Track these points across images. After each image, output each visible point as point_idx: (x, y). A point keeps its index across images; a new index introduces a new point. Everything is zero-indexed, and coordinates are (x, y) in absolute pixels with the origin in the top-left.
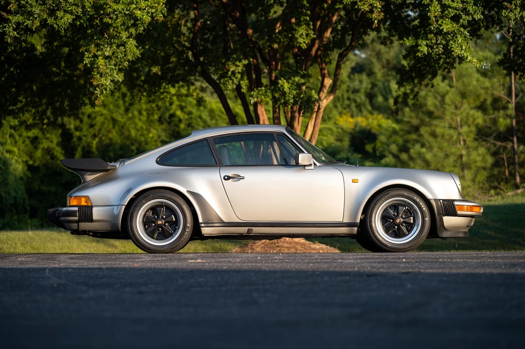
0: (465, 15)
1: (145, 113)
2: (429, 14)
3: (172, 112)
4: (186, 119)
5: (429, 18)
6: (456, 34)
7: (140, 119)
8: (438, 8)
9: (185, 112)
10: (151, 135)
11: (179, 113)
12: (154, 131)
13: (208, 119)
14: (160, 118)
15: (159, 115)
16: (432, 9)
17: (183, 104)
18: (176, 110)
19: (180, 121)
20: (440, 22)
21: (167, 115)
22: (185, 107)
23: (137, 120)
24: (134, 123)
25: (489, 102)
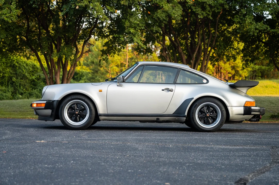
0: (138, 27)
1: (5, 64)
2: (125, 25)
3: (14, 63)
4: (19, 66)
5: (125, 27)
6: (135, 34)
7: (4, 66)
8: (128, 23)
9: (18, 64)
10: (7, 71)
11: (16, 64)
12: (8, 70)
13: (26, 66)
14: (10, 65)
15: (10, 64)
16: (126, 23)
17: (18, 61)
18: (15, 63)
19: (17, 66)
20: (129, 29)
21: (12, 65)
22: (19, 62)
23: (3, 66)
24: (2, 66)
25: (119, 64)
